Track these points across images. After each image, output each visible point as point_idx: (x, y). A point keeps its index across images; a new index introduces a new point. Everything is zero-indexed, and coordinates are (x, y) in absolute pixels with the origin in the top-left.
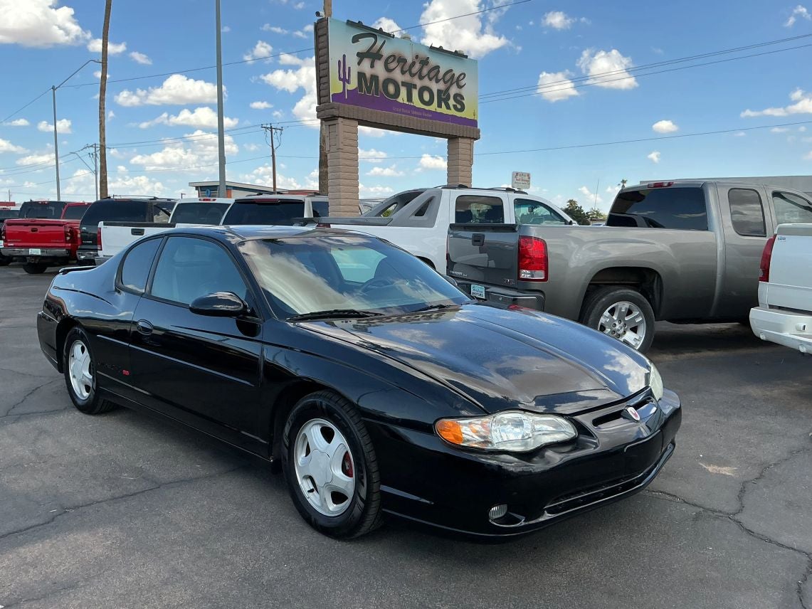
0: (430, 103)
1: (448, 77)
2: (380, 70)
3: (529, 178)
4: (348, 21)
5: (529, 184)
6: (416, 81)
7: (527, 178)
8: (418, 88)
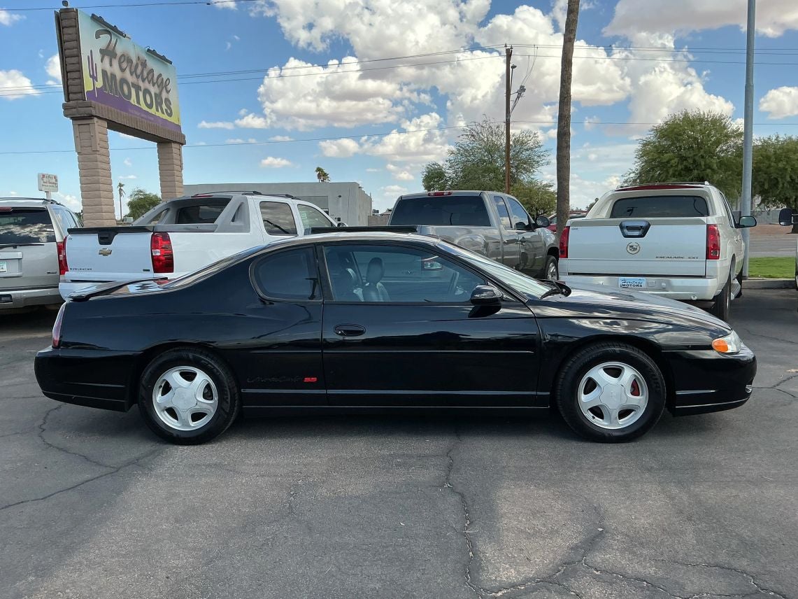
0: (150, 106)
1: (160, 81)
2: (116, 69)
3: (56, 181)
4: (93, 15)
5: (57, 187)
6: (141, 84)
7: (54, 180)
8: (142, 90)
